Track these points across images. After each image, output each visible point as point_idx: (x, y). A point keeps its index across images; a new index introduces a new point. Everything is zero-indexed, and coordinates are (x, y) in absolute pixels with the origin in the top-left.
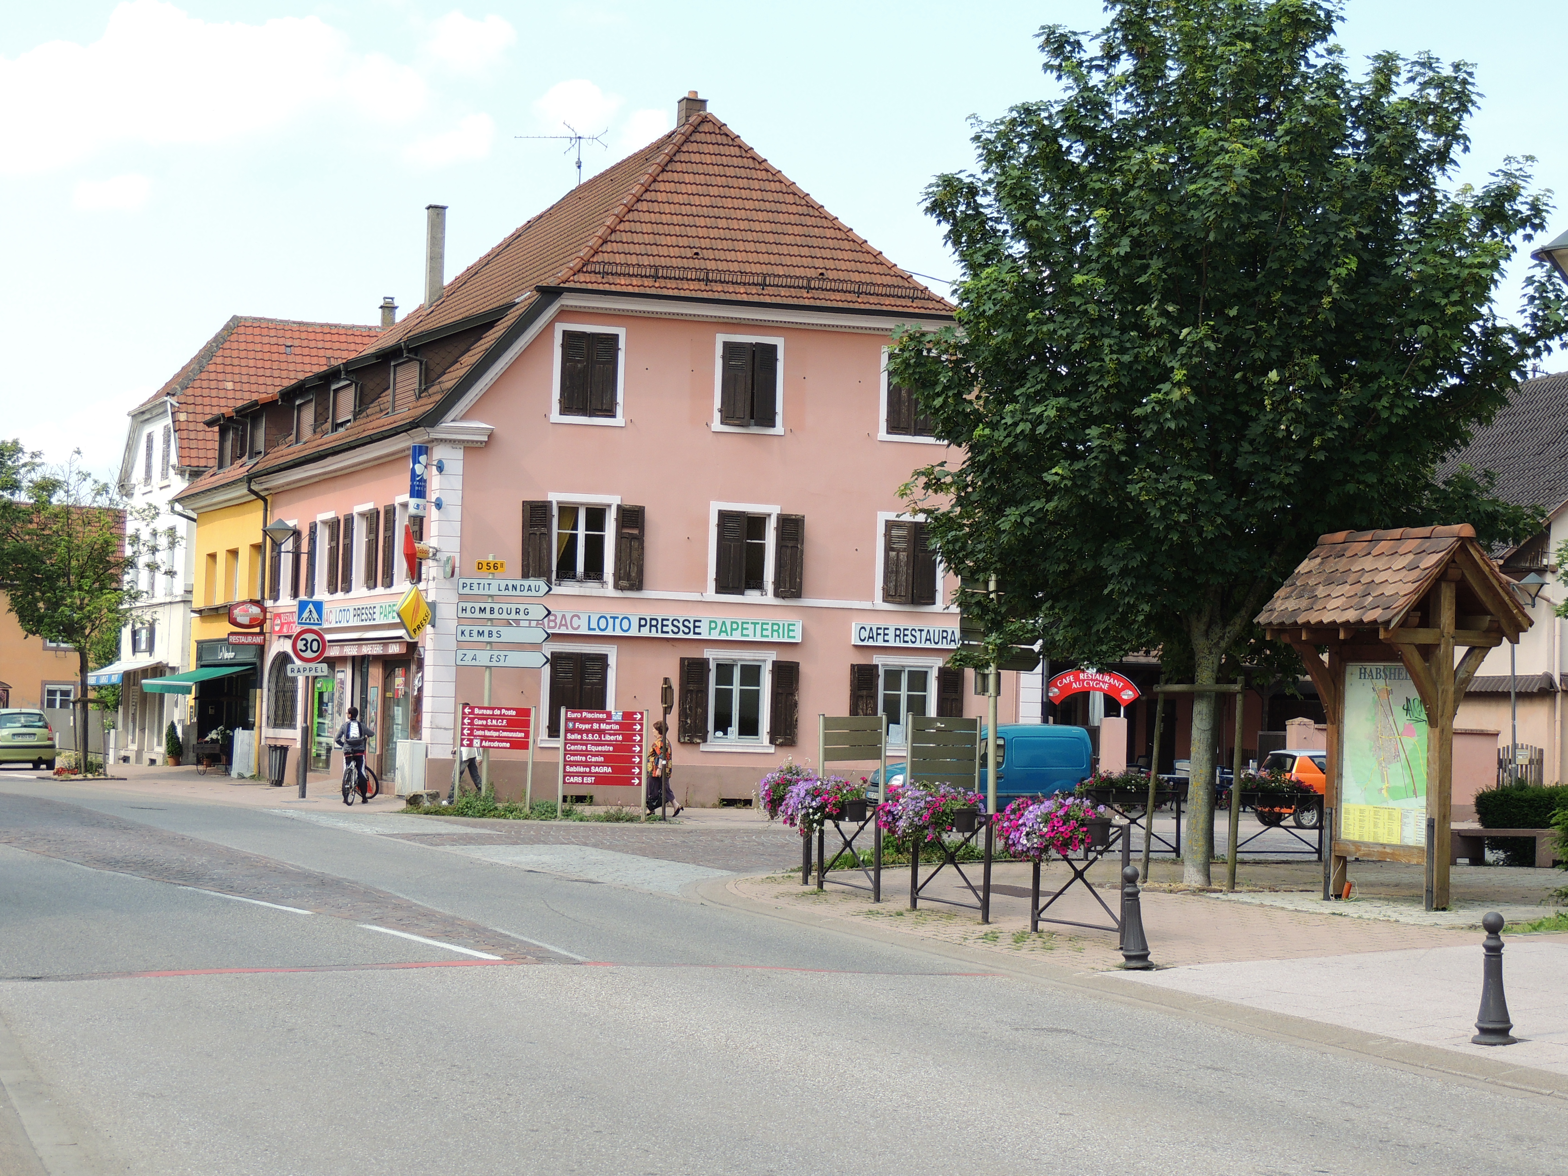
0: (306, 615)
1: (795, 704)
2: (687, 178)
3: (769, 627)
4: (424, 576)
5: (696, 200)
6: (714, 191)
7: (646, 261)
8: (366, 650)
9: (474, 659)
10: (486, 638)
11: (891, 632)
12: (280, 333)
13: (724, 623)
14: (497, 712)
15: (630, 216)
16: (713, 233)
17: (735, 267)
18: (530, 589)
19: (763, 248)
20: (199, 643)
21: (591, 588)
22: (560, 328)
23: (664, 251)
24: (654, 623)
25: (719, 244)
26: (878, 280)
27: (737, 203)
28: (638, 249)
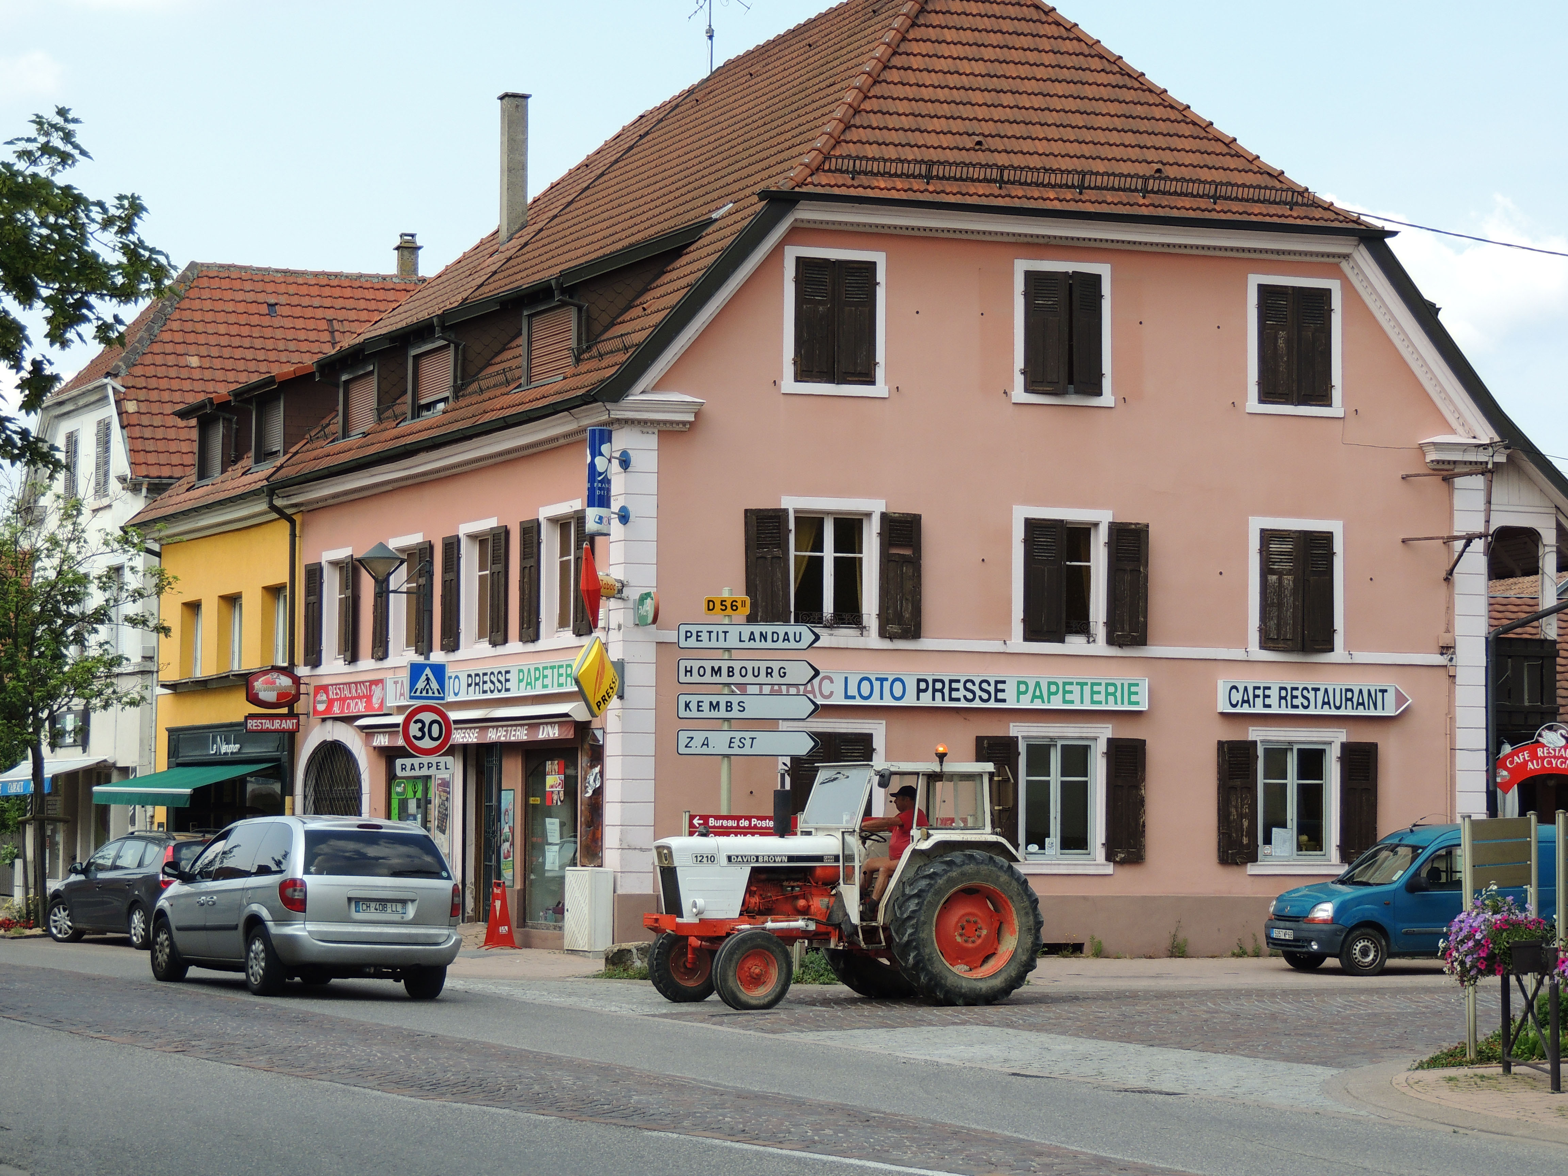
0: (421, 684)
1: (1141, 802)
2: (949, 35)
3: (1102, 689)
4: (601, 624)
5: (964, 66)
6: (988, 53)
7: (909, 154)
8: (494, 736)
9: (705, 744)
10: (722, 713)
11: (1274, 693)
12: (260, 286)
13: (1038, 684)
14: (744, 823)
15: (877, 90)
16: (998, 113)
17: (1035, 162)
18: (786, 638)
19: (1070, 134)
20: (171, 731)
21: (845, 636)
22: (792, 253)
23: (932, 140)
24: (939, 686)
25: (1010, 130)
26: (1239, 178)
27: (1024, 71)
28: (894, 137)
